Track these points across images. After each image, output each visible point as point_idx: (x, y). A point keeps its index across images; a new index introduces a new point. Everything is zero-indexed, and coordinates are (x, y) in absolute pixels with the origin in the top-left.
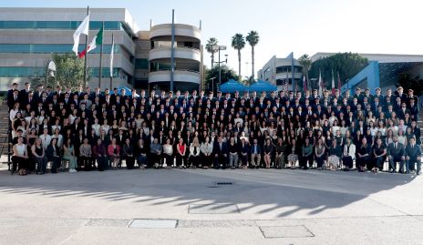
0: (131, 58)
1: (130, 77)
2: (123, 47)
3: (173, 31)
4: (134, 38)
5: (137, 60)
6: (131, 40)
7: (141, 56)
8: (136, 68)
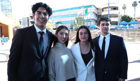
0: (96, 15)
1: (96, 21)
2: (94, 12)
3: (109, 5)
4: (97, 9)
5: (98, 15)
6: (96, 10)
7: (99, 14)
8: (98, 18)
